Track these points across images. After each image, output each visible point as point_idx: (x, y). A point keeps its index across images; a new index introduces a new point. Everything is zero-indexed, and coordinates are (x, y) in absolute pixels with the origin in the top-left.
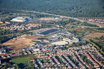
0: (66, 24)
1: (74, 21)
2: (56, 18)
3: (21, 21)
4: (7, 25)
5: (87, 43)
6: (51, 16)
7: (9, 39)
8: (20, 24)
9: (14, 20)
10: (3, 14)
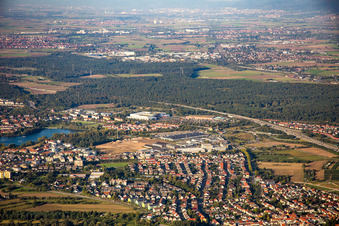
0: (228, 127)
1: (249, 123)
2: (218, 118)
3: (146, 118)
4: (116, 124)
5: (237, 152)
6: (211, 114)
7: (109, 141)
8: (140, 122)
9: (133, 116)
10: (119, 106)
